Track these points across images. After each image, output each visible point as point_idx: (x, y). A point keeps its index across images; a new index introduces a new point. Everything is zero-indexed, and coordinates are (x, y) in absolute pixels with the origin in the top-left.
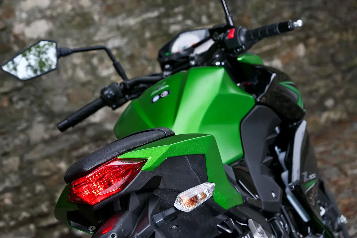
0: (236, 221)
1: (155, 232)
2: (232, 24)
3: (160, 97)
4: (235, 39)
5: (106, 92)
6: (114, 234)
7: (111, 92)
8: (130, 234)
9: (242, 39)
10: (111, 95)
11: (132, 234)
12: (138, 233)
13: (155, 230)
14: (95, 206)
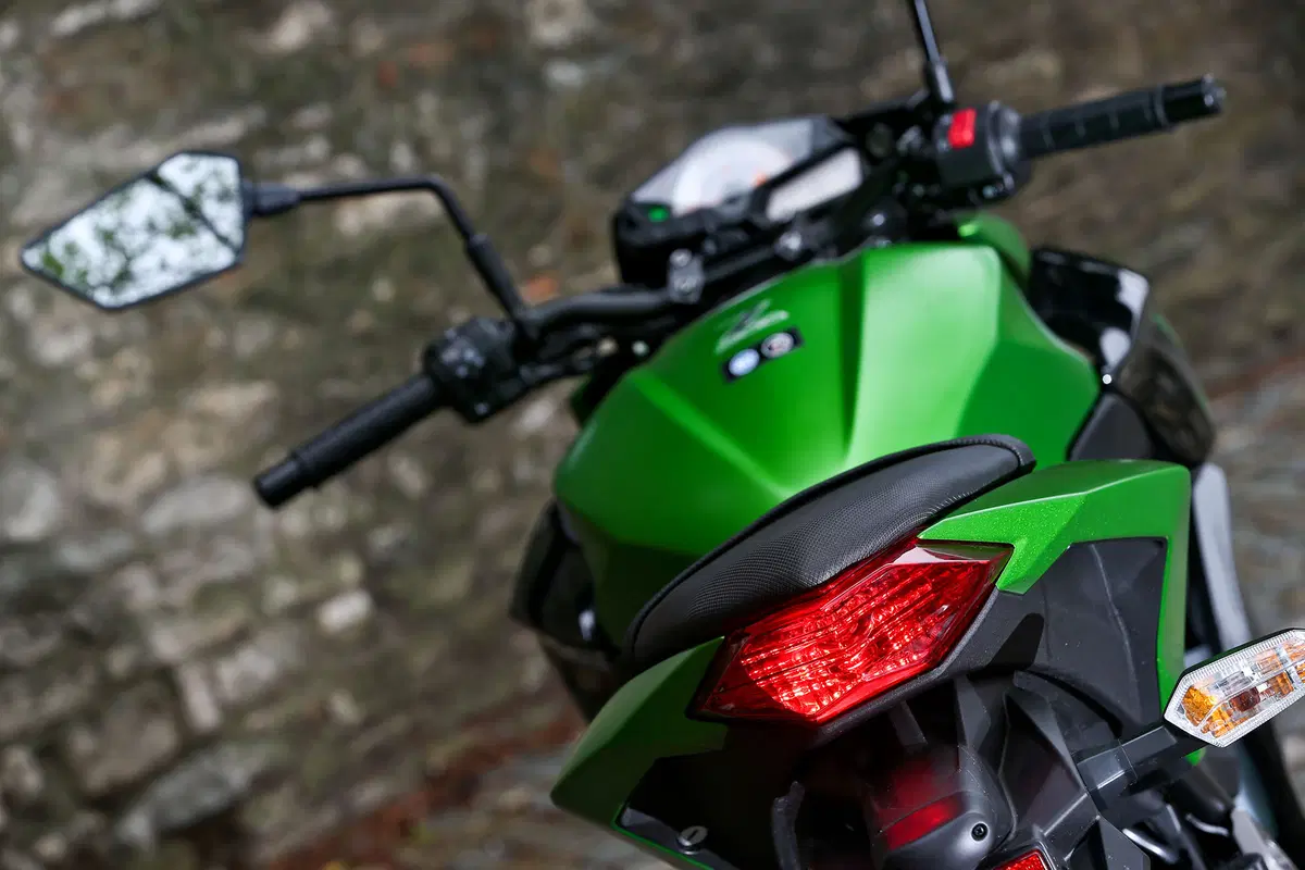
0: (1189, 817)
1: (1097, 823)
2: (946, 92)
3: (763, 358)
4: (978, 148)
5: (450, 355)
6: (983, 826)
7: (470, 355)
8: (1008, 835)
9: (1009, 146)
10: (471, 366)
11: (1014, 831)
12: (1044, 825)
13: (1098, 817)
14: (831, 729)
